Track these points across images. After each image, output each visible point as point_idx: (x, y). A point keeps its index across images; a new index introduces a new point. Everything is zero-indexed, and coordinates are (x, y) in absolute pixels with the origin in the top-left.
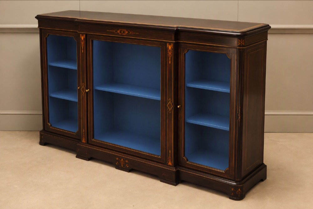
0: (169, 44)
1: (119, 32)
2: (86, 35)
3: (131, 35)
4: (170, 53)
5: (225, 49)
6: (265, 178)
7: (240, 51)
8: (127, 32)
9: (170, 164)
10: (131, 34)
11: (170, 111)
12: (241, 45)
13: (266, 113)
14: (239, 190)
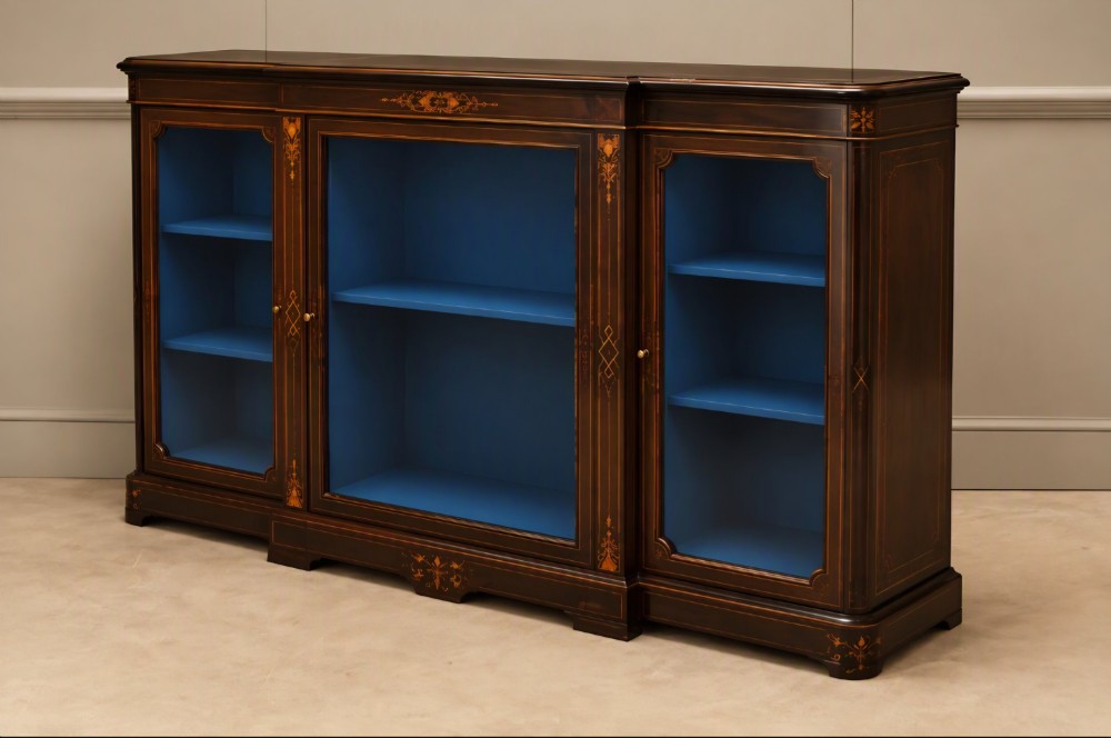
1: (424, 102)
2: (306, 118)
3: (471, 112)
4: (609, 167)
5: (806, 145)
6: (959, 621)
7: (857, 152)
8: (453, 103)
9: (609, 565)
11: (609, 372)
12: (859, 128)
13: (955, 424)
14: (862, 642)
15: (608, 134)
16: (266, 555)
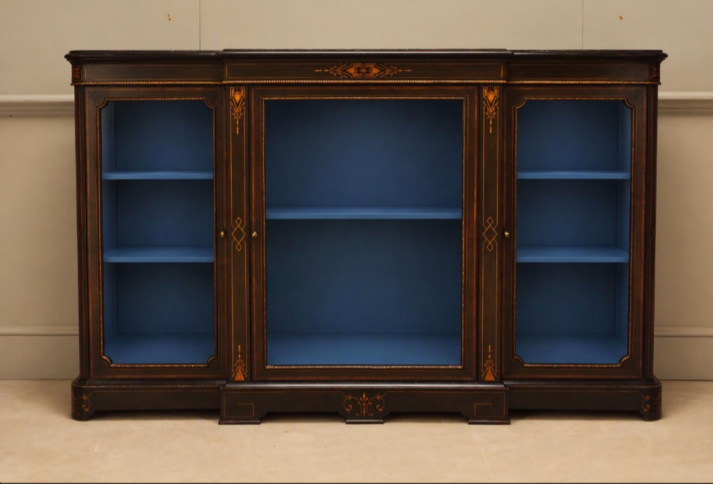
0: (489, 90)
1: (352, 71)
3: (389, 77)
5: (620, 88)
8: (375, 71)
9: (490, 377)
10: (388, 75)
15: (491, 87)
16: (218, 421)
